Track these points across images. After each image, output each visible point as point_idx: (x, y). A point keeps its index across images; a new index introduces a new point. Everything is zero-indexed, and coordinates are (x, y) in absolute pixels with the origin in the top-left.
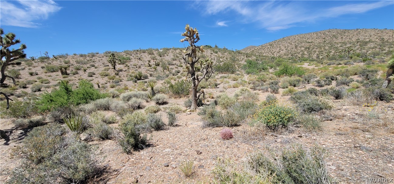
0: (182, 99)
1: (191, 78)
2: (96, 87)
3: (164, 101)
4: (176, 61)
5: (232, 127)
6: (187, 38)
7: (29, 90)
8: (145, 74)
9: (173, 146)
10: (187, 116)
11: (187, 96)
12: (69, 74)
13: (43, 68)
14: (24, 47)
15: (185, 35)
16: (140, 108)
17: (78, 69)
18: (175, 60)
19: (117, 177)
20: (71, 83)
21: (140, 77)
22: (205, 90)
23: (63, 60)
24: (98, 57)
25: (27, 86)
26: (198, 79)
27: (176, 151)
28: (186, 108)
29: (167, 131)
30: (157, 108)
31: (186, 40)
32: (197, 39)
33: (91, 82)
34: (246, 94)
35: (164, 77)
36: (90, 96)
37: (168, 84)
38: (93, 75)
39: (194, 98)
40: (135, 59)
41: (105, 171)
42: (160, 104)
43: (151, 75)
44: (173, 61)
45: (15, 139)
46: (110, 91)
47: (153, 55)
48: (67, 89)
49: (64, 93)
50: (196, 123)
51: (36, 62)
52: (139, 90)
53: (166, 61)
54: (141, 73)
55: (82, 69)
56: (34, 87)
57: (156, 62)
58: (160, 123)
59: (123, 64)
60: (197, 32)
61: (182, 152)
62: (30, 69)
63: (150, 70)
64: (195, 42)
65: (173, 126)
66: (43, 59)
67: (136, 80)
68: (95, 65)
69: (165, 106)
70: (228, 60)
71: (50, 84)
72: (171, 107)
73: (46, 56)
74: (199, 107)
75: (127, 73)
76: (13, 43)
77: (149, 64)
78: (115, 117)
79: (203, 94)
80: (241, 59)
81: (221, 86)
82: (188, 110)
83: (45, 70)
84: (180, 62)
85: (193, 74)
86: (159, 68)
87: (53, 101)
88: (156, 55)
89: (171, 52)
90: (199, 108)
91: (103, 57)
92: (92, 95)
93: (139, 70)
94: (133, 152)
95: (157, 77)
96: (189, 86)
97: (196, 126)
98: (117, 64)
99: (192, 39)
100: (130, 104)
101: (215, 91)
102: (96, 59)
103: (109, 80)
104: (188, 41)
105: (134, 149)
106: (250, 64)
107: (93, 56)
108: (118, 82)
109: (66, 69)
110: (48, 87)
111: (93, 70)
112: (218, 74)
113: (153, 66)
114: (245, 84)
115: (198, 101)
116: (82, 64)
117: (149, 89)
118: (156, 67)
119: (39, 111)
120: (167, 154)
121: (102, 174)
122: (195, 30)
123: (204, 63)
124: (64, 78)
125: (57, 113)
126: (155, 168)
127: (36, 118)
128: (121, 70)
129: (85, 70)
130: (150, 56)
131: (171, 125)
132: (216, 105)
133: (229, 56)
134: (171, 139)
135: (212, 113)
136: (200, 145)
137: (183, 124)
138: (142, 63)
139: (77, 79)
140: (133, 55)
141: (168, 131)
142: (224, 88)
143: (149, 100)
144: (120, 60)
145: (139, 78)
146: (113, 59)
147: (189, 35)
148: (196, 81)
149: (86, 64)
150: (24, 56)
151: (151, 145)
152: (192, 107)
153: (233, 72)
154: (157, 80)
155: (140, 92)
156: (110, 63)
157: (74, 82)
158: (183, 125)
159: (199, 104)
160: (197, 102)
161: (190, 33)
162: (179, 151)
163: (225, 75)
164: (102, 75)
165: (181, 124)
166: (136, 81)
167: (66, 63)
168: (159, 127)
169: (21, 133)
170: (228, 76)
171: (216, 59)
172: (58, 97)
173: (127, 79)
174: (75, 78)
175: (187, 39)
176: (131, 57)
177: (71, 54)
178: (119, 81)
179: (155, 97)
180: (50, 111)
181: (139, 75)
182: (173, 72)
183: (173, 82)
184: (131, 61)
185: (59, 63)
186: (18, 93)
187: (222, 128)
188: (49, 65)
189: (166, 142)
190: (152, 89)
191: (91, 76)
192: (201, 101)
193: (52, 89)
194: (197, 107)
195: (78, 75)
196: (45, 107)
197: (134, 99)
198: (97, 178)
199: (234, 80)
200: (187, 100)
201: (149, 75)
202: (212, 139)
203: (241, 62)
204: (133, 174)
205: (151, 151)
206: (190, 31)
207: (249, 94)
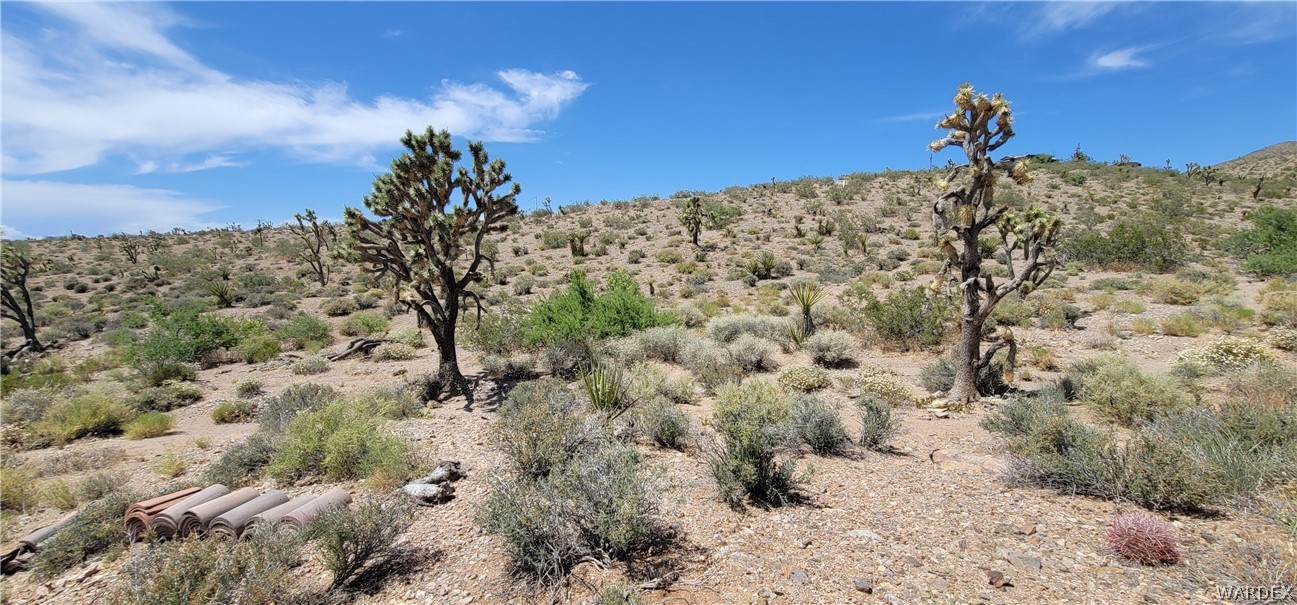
0: (910, 356)
1: (963, 285)
2: (645, 290)
3: (844, 357)
4: (895, 219)
5: (1169, 513)
6: (958, 133)
7: (509, 290)
8: (784, 260)
9: (882, 525)
10: (932, 422)
11: (934, 348)
12: (587, 255)
13: (538, 237)
14: (517, 190)
15: (952, 125)
16: (762, 368)
17: (609, 242)
18: (893, 213)
19: (705, 569)
20: (590, 277)
21: (767, 270)
22: (1017, 332)
23: (577, 218)
24: (656, 208)
25: (508, 279)
26: (991, 289)
27: (896, 549)
28: (927, 395)
29: (854, 463)
30: (818, 377)
31: (951, 143)
32: (1001, 134)
33: (636, 277)
34: (1251, 373)
35: (845, 274)
36: (632, 318)
37: (861, 299)
38: (641, 260)
39: (967, 360)
40: (756, 212)
41: (674, 541)
42: (828, 365)
43: (801, 266)
44: (885, 219)
45: (482, 400)
46: (680, 307)
47: (813, 200)
48: (583, 293)
49: (577, 303)
50: (974, 458)
51: (526, 224)
52: (761, 311)
53: (856, 220)
54: (772, 258)
55: (617, 241)
56: (519, 284)
57: (820, 223)
58: (833, 431)
59: (720, 227)
60: (1004, 109)
61: (923, 558)
62: (514, 241)
63: (801, 247)
64: (993, 148)
65: (880, 450)
66: (540, 216)
67: (755, 277)
68: (648, 231)
69: (845, 373)
70: (1139, 212)
71: (548, 279)
72: (871, 379)
73: (545, 208)
74: (983, 395)
75: (729, 256)
76: (499, 183)
77: (798, 229)
78: (690, 384)
79: (1008, 347)
80: (1222, 206)
81: (1096, 325)
82: (936, 403)
83: (541, 243)
84: (909, 223)
85: (971, 268)
86: (831, 243)
87: (554, 322)
88: (822, 198)
89: (877, 185)
90: (983, 399)
91: (668, 208)
92: (638, 313)
93: (764, 247)
94: (748, 507)
95: (821, 273)
96: (946, 313)
97: (978, 469)
98: (702, 228)
99: (979, 137)
100: (734, 353)
101: (1066, 343)
102: (651, 213)
103: (679, 275)
104: (961, 144)
105: (750, 498)
106: (1280, 228)
107: (645, 206)
108: (703, 283)
109: (582, 240)
110: (544, 285)
111: (640, 244)
112: (1081, 270)
113: (810, 235)
114: (1245, 322)
115: (984, 372)
116: (618, 228)
117: (796, 309)
118: (820, 238)
119: (526, 341)
120: (862, 548)
121: (667, 548)
122: (994, 102)
123: (1018, 227)
124: (576, 263)
125: (560, 354)
126: (823, 584)
127: (519, 358)
128: (713, 248)
129: (623, 245)
130: (803, 201)
131: (870, 446)
132: (1071, 399)
133: (1146, 196)
134: (872, 494)
135: (1060, 433)
136: (1003, 552)
137: (915, 449)
138: (777, 226)
139: (604, 268)
140: (750, 200)
141: (861, 464)
142: (1112, 332)
143: (792, 346)
144: (713, 218)
145: (763, 272)
146: (696, 214)
147: (967, 123)
148: (983, 295)
149: (626, 228)
150: (513, 211)
151: (803, 498)
152: (956, 392)
153: (1166, 266)
154: (821, 281)
155: (765, 318)
156: (684, 224)
157: (597, 274)
158: (916, 453)
159: (987, 383)
160: (977, 375)
161: (974, 117)
162: (909, 550)
163: (1122, 276)
164: (662, 261)
165: (908, 449)
166: (754, 281)
167: (583, 225)
168: (828, 444)
169: (493, 390)
170: (1136, 283)
171: (1073, 208)
172: (565, 312)
173: (726, 275)
174: (600, 266)
175: (957, 138)
176: (745, 207)
177: (596, 203)
178: (706, 278)
179: (812, 340)
180: (544, 345)
181: (764, 263)
182: (879, 257)
183: (881, 295)
184: (742, 219)
185: (570, 226)
186: (490, 294)
187: (1109, 505)
188: (551, 231)
189: (855, 503)
190: (807, 311)
191: (636, 262)
192: (994, 375)
193: (551, 290)
194: (978, 394)
195: (605, 256)
196: (537, 335)
197: (745, 339)
198: (653, 554)
199: (1174, 303)
200: (934, 361)
201: (794, 264)
202: (1061, 542)
203: (1216, 220)
204: (751, 577)
205: (806, 521)
206: (973, 108)
207: (1269, 375)
